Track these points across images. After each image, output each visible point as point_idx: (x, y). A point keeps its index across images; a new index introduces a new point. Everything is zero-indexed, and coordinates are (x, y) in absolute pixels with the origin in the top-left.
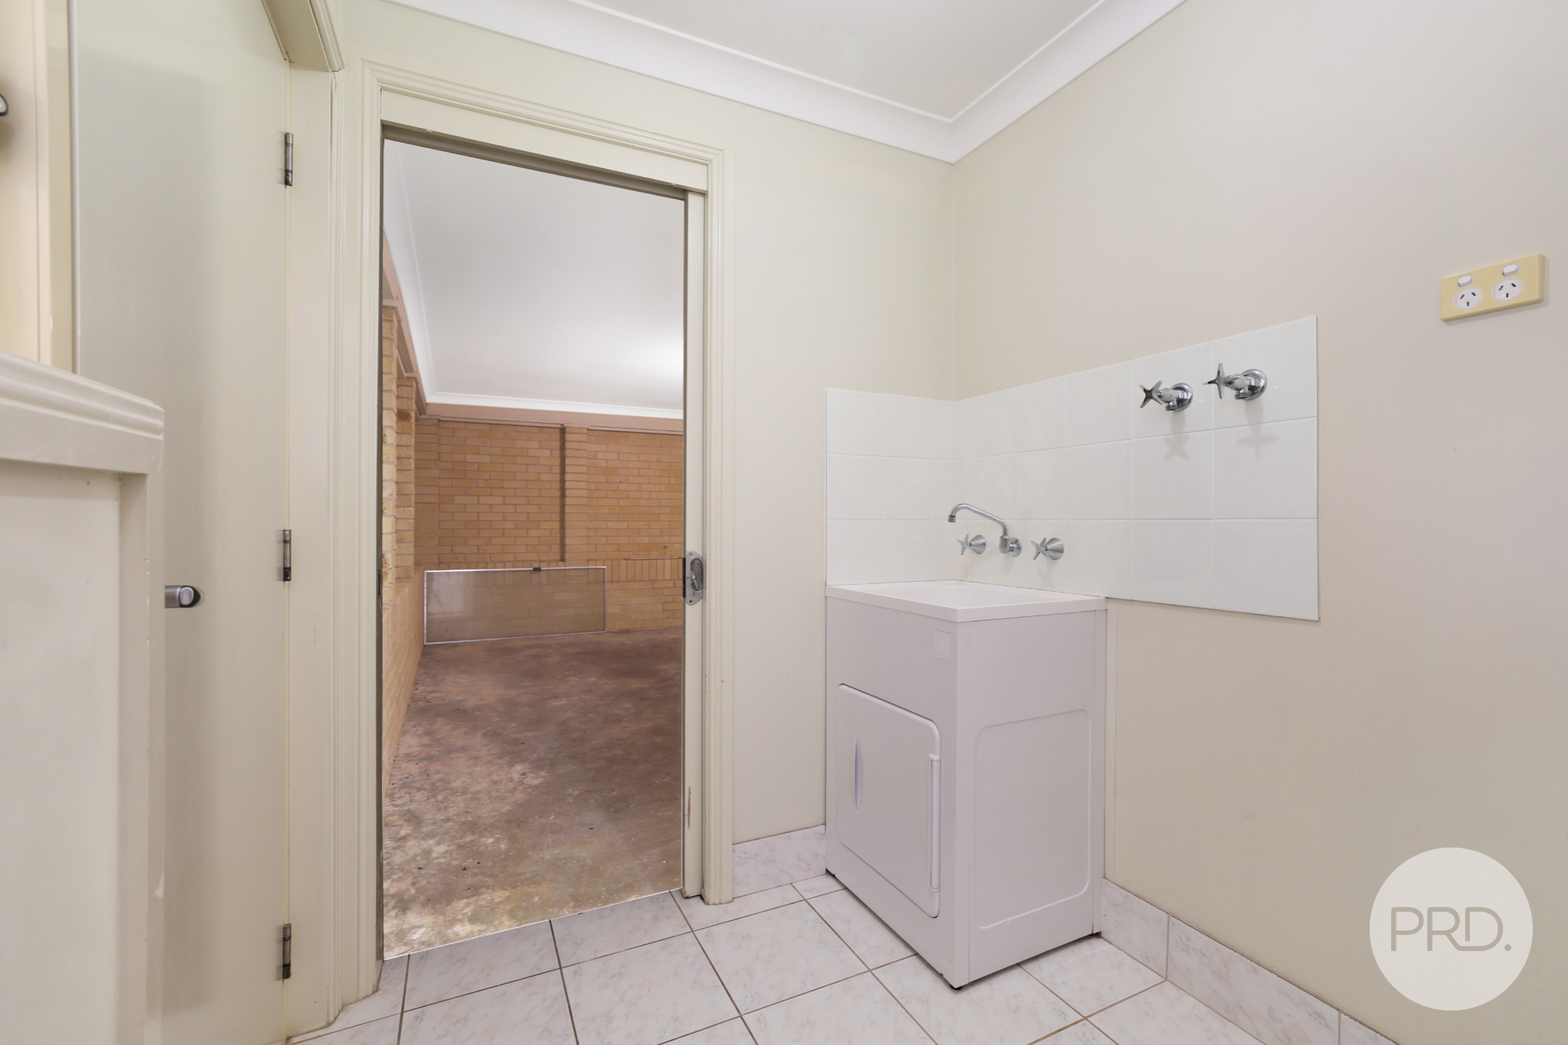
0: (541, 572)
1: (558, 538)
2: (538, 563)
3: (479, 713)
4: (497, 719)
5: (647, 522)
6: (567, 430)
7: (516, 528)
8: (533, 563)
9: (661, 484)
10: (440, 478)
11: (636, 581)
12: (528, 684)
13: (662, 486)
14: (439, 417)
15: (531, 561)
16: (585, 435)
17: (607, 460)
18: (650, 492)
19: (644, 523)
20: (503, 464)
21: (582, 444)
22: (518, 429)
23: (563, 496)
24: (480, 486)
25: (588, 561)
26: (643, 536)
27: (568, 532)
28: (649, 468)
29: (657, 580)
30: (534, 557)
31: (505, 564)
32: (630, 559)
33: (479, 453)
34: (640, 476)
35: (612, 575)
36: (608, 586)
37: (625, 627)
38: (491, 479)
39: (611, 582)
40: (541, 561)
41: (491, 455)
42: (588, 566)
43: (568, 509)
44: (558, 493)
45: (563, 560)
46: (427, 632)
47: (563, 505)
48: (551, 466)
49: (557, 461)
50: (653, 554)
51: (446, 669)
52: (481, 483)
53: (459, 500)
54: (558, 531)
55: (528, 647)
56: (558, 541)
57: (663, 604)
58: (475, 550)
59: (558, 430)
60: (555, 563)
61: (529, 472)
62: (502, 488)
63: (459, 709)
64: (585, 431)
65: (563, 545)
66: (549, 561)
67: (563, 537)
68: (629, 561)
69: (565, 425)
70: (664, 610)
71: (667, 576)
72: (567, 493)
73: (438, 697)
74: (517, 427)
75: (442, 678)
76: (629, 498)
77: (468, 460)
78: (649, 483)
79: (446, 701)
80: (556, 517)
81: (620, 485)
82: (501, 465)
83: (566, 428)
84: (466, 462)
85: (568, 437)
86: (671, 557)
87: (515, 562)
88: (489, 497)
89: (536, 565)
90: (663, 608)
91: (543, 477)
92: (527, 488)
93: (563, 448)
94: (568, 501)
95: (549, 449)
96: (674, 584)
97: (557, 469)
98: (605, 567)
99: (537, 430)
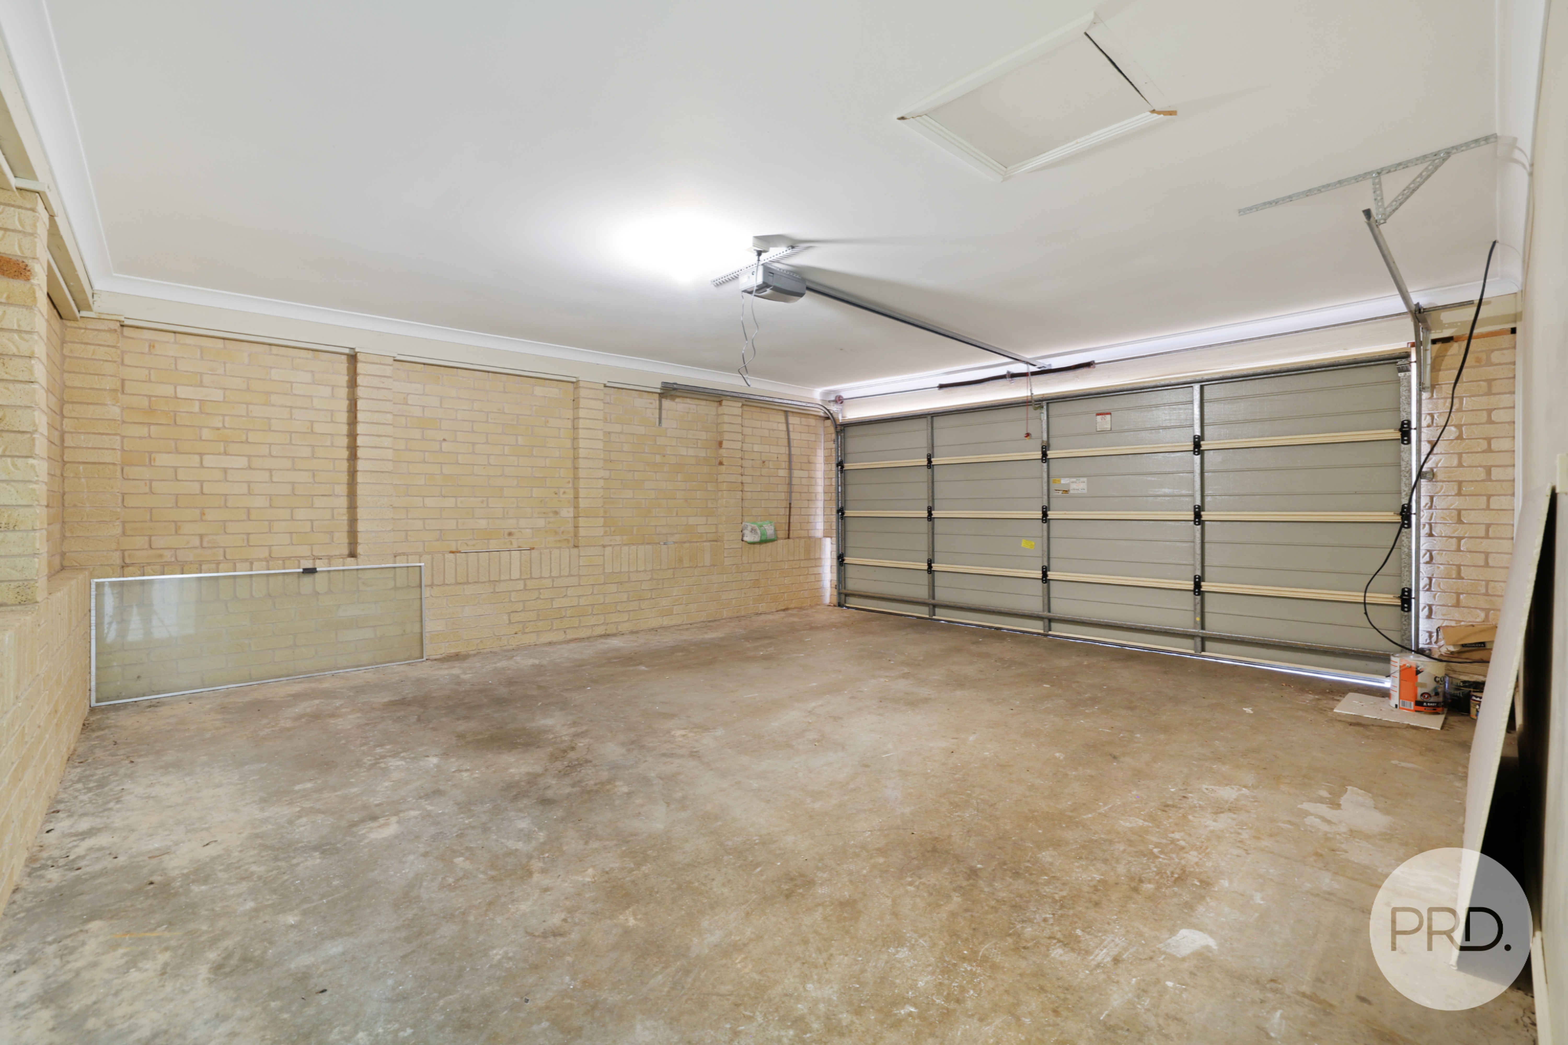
0: (316, 574)
1: (346, 522)
2: (311, 561)
3: (203, 888)
4: (250, 905)
5: (485, 499)
6: (360, 357)
7: (271, 506)
8: (302, 561)
9: (504, 445)
10: (124, 422)
11: (470, 583)
12: (309, 785)
13: (506, 448)
14: (122, 319)
15: (299, 558)
16: (391, 368)
17: (424, 407)
18: (489, 455)
19: (480, 499)
20: (247, 404)
21: (385, 380)
22: (275, 350)
23: (353, 457)
24: (203, 438)
25: (395, 556)
26: (479, 518)
27: (361, 513)
28: (487, 422)
29: (500, 581)
30: (304, 551)
31: (252, 563)
32: (460, 552)
33: (201, 385)
34: (473, 432)
35: (432, 575)
36: (426, 592)
37: (453, 651)
38: (224, 427)
39: (432, 586)
40: (315, 558)
41: (225, 389)
42: (395, 563)
43: (360, 478)
44: (345, 454)
45: (353, 555)
46: (97, 684)
47: (353, 473)
48: (332, 411)
49: (344, 405)
50: (494, 545)
51: (132, 762)
52: (206, 434)
53: (162, 459)
54: (345, 511)
55: (298, 697)
56: (345, 527)
57: (509, 614)
58: (196, 541)
59: (344, 358)
60: (341, 560)
61: (295, 419)
62: (247, 442)
63: (151, 883)
64: (391, 361)
65: (353, 534)
66: (330, 558)
67: (353, 521)
68: (458, 554)
69: (357, 350)
70: (510, 623)
71: (516, 575)
72: (360, 453)
73: (101, 849)
74: (273, 347)
75: (120, 788)
76: (457, 463)
77: (179, 395)
78: (487, 443)
79: (122, 859)
80: (342, 490)
81: (444, 444)
82: (245, 406)
83: (358, 354)
84: (177, 398)
85: (361, 368)
86: (519, 547)
87: (269, 560)
88: (221, 457)
89: (309, 565)
90: (510, 620)
91: (318, 428)
92: (291, 443)
93: (353, 384)
94: (361, 465)
95: (328, 385)
96: (525, 585)
97: (343, 417)
98: (422, 564)
99: (310, 354)
